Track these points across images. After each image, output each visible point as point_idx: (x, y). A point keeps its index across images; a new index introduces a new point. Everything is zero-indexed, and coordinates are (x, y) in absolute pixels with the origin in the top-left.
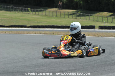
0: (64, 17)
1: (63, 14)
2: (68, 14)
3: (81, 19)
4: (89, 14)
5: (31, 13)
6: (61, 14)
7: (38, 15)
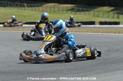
0: (63, 13)
1: (62, 9)
2: (66, 9)
3: (80, 14)
4: (89, 9)
5: (27, 8)
6: (60, 9)
7: (35, 10)
